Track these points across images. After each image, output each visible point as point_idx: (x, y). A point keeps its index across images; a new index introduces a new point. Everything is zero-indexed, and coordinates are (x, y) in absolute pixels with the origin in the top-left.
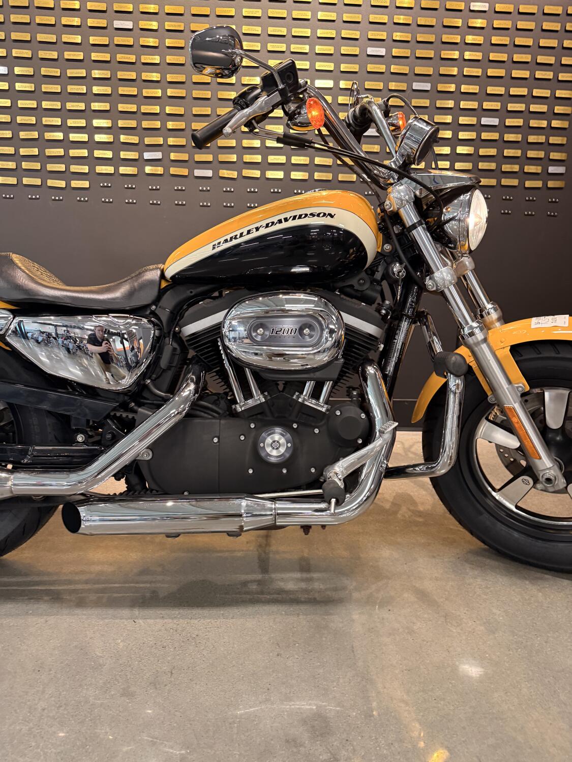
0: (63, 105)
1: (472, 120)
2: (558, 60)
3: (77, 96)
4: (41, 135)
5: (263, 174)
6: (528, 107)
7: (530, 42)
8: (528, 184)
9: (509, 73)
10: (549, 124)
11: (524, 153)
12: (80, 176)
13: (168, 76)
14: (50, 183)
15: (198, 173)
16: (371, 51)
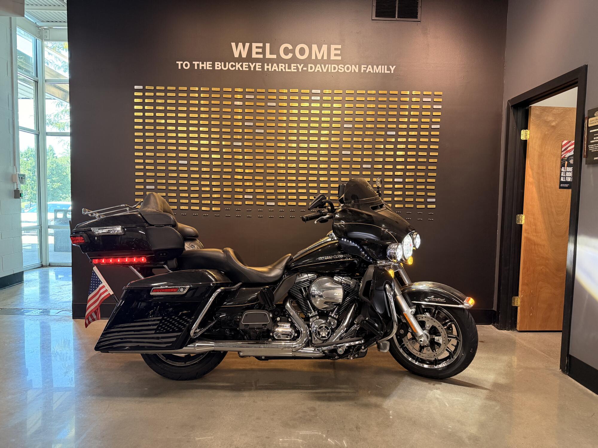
0: (211, 176)
1: (391, 180)
2: (428, 154)
3: (217, 173)
4: (200, 189)
5: (297, 204)
6: (416, 174)
7: (415, 147)
8: (418, 206)
9: (406, 160)
10: (426, 180)
11: (415, 193)
12: (216, 205)
13: (256, 164)
14: (203, 208)
15: (268, 204)
16: (344, 152)
